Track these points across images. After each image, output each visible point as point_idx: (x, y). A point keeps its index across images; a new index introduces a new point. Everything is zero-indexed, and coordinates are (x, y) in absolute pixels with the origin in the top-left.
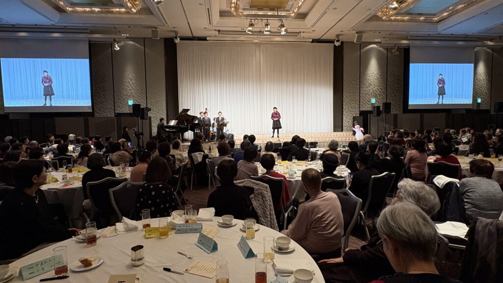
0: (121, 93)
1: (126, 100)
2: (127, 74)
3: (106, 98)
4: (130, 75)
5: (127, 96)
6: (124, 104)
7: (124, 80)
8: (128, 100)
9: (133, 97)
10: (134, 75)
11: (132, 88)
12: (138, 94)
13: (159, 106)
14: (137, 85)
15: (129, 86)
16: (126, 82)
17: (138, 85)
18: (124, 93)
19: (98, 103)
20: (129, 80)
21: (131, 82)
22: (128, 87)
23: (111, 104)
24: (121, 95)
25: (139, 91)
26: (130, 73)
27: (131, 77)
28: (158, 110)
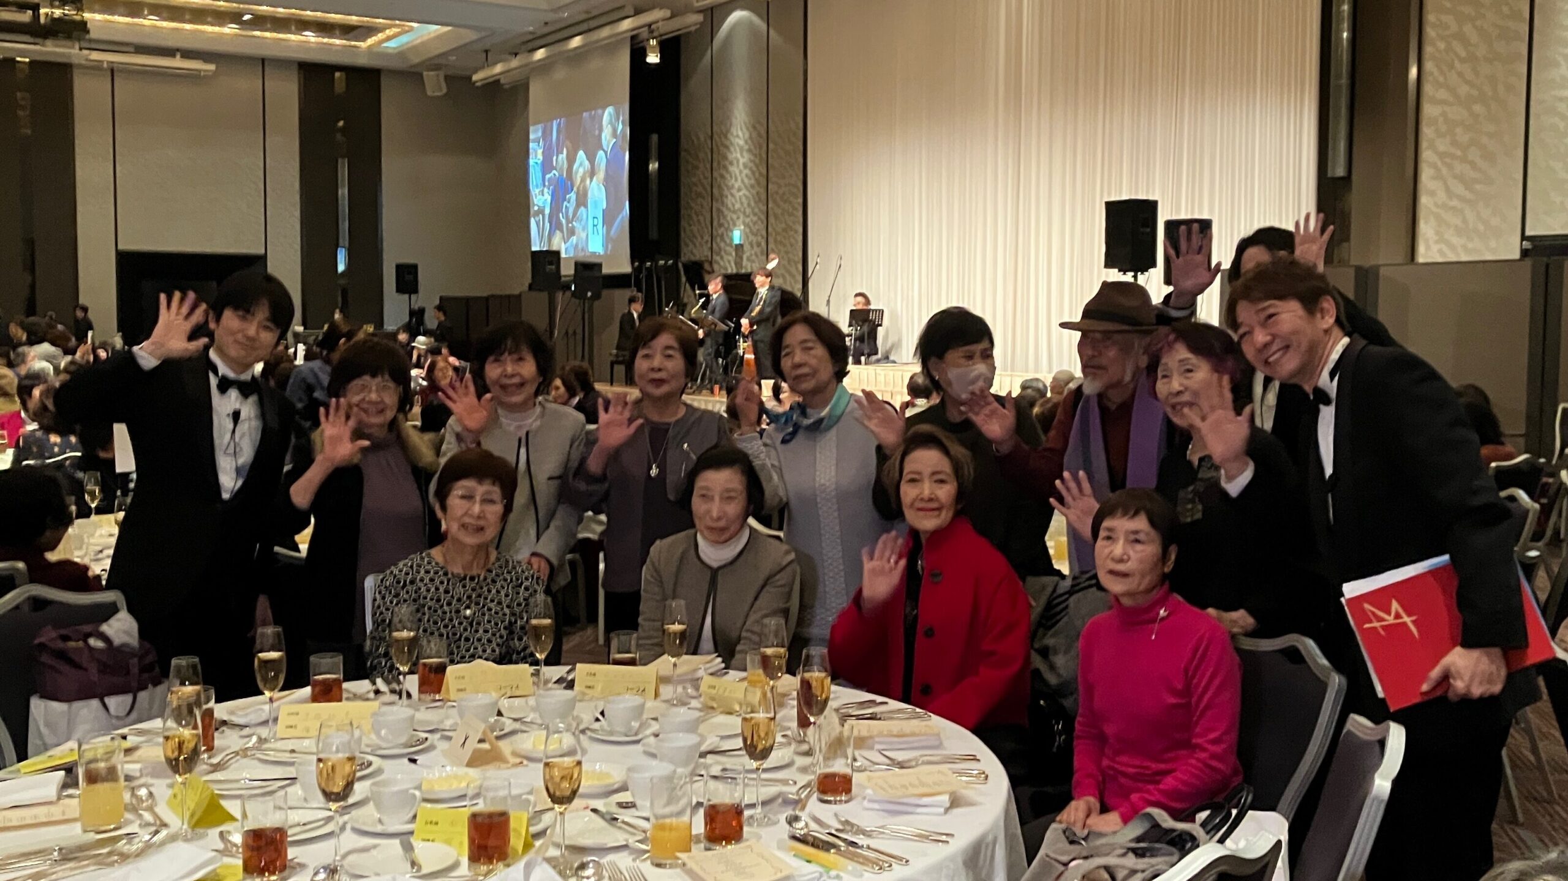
0: (723, 203)
1: (731, 227)
2: (735, 134)
3: (699, 221)
4: (740, 134)
5: (734, 212)
6: (728, 241)
7: (731, 157)
8: (735, 225)
9: (744, 213)
10: (747, 135)
11: (742, 181)
12: (753, 204)
13: (792, 245)
14: (751, 169)
15: (738, 174)
16: (731, 163)
17: (754, 169)
18: (729, 201)
19: (688, 241)
20: (739, 155)
21: (742, 161)
22: (736, 180)
23: (707, 242)
24: (724, 210)
25: (754, 192)
26: (741, 129)
27: (741, 142)
28: (789, 261)
